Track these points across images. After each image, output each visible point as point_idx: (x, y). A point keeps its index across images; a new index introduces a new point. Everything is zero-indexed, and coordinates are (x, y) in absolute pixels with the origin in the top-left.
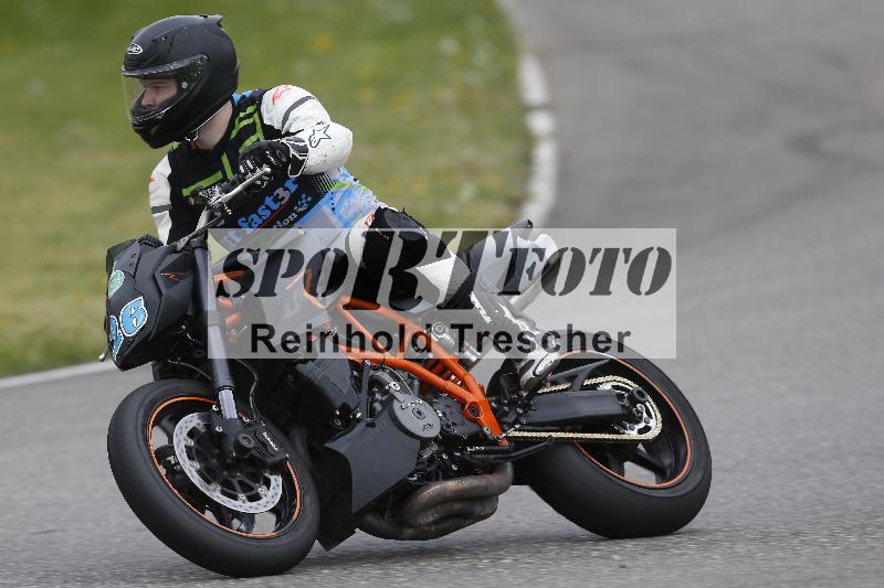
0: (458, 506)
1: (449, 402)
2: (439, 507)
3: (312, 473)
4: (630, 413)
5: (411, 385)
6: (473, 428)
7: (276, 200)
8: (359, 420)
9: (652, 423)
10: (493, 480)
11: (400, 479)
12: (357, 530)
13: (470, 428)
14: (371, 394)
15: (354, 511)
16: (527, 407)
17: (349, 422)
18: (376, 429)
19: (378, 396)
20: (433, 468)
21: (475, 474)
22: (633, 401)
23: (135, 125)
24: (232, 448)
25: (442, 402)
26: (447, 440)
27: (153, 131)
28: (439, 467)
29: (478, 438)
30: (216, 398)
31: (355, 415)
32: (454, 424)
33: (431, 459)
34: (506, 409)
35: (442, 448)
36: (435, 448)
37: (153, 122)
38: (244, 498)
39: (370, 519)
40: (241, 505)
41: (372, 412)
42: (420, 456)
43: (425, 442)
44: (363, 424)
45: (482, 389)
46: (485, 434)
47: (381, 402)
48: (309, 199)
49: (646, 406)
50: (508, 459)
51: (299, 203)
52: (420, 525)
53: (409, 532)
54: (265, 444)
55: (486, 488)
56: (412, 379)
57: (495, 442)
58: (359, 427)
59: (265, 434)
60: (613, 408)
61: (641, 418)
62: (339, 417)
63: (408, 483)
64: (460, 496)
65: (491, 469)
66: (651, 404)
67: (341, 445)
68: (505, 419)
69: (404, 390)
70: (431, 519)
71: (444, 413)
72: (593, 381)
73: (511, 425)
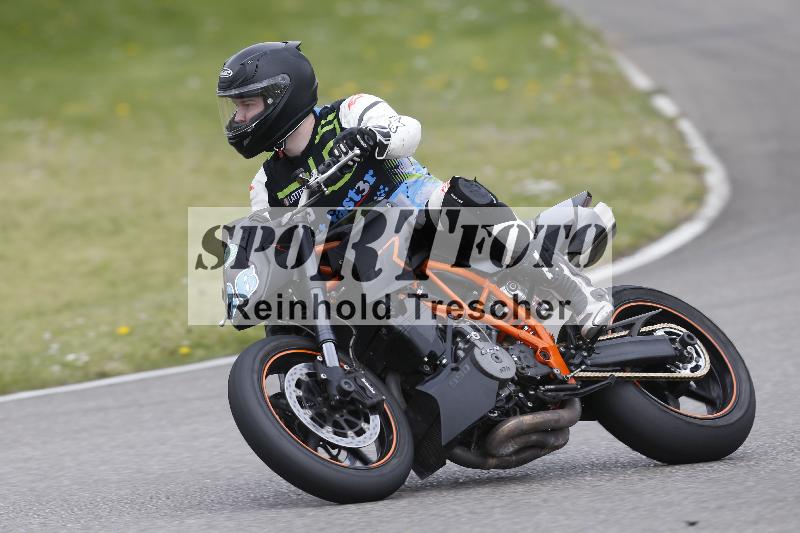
0: (534, 437)
1: (523, 348)
2: (517, 440)
3: (406, 413)
4: (682, 354)
5: (490, 335)
6: (545, 370)
7: (358, 192)
8: (445, 366)
9: (701, 362)
10: (563, 414)
11: (482, 415)
12: (448, 461)
13: (542, 370)
14: (455, 343)
15: (443, 444)
16: (591, 351)
17: (437, 368)
18: (460, 372)
19: (461, 345)
20: (511, 405)
21: (548, 409)
22: (684, 344)
23: (230, 139)
24: (335, 392)
25: (517, 348)
26: (522, 381)
27: (246, 142)
28: (515, 404)
29: (550, 378)
30: (320, 350)
31: (441, 362)
32: (528, 367)
33: (509, 398)
34: (573, 351)
35: (519, 388)
36: (513, 388)
37: (245, 135)
38: (353, 435)
39: (458, 451)
40: (351, 441)
41: (456, 359)
42: (498, 395)
43: (503, 383)
44: (448, 368)
45: (552, 337)
46: (555, 375)
47: (464, 350)
48: (387, 189)
49: (695, 348)
50: (576, 395)
51: (378, 193)
52: (502, 456)
53: (492, 461)
54: (363, 388)
55: (557, 421)
56: (491, 330)
57: (564, 382)
58: (446, 371)
59: (363, 380)
60: (667, 350)
61: (691, 358)
62: (427, 363)
63: (490, 418)
64: (535, 429)
65: (562, 404)
66: (700, 347)
67: (430, 388)
68: (571, 361)
69: (483, 339)
70: (511, 449)
71: (519, 358)
72: (655, 327)
73: (578, 366)
